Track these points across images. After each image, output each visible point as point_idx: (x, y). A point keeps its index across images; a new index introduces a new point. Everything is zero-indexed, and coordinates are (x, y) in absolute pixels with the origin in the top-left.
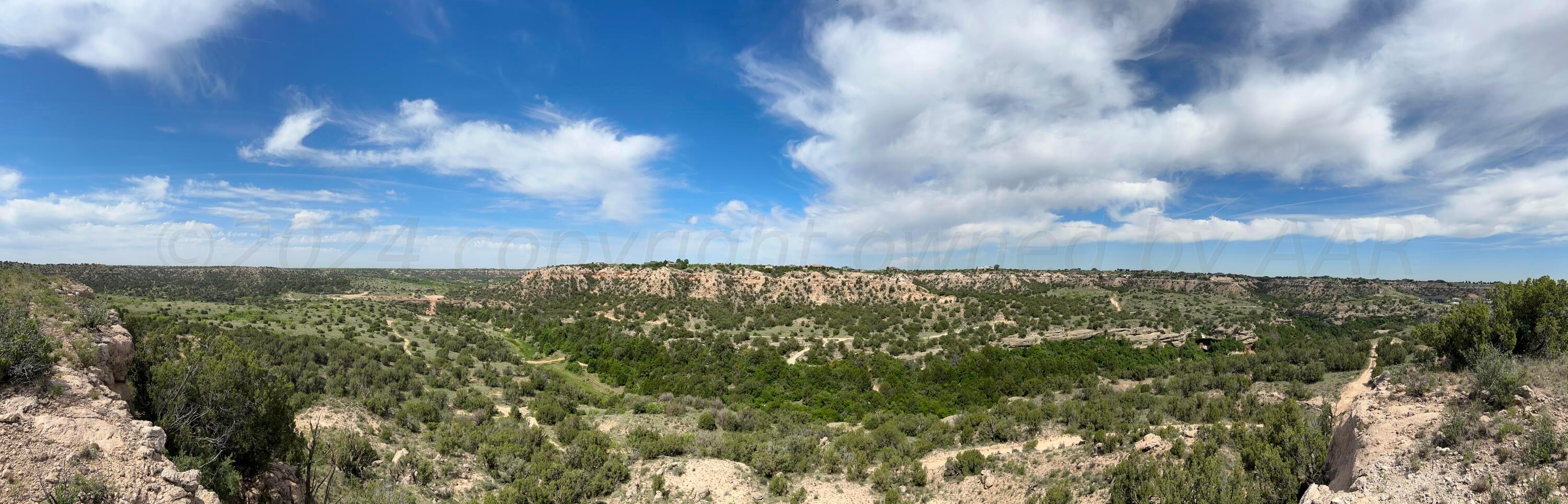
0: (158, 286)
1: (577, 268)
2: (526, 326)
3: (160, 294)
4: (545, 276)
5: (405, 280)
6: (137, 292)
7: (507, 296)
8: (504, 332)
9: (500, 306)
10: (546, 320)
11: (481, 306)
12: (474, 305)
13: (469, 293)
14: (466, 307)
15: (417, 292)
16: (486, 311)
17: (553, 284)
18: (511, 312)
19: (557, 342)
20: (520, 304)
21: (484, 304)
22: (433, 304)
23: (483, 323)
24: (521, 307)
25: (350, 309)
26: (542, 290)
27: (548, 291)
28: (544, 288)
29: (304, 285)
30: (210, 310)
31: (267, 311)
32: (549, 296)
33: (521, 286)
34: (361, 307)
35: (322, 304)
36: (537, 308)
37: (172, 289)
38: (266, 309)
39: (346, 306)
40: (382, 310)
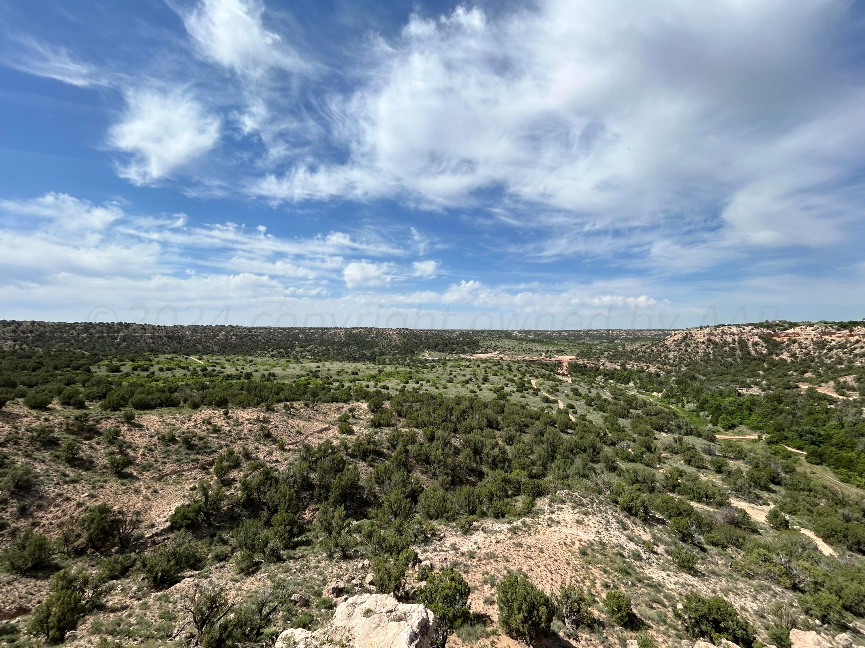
0: (301, 348)
1: (747, 329)
3: (305, 355)
4: (700, 337)
5: (530, 341)
6: (280, 353)
7: (651, 359)
10: (713, 388)
12: (609, 366)
13: (603, 354)
15: (546, 352)
17: (711, 346)
18: (658, 375)
19: (738, 415)
20: (670, 368)
22: (566, 365)
23: (623, 385)
25: (489, 368)
26: (698, 353)
27: (707, 354)
28: (700, 351)
29: (439, 345)
30: (359, 370)
31: (413, 371)
32: (709, 360)
33: (667, 348)
34: (499, 366)
35: (461, 363)
36: (693, 373)
37: (316, 350)
38: (411, 368)
39: (484, 365)
40: (520, 369)
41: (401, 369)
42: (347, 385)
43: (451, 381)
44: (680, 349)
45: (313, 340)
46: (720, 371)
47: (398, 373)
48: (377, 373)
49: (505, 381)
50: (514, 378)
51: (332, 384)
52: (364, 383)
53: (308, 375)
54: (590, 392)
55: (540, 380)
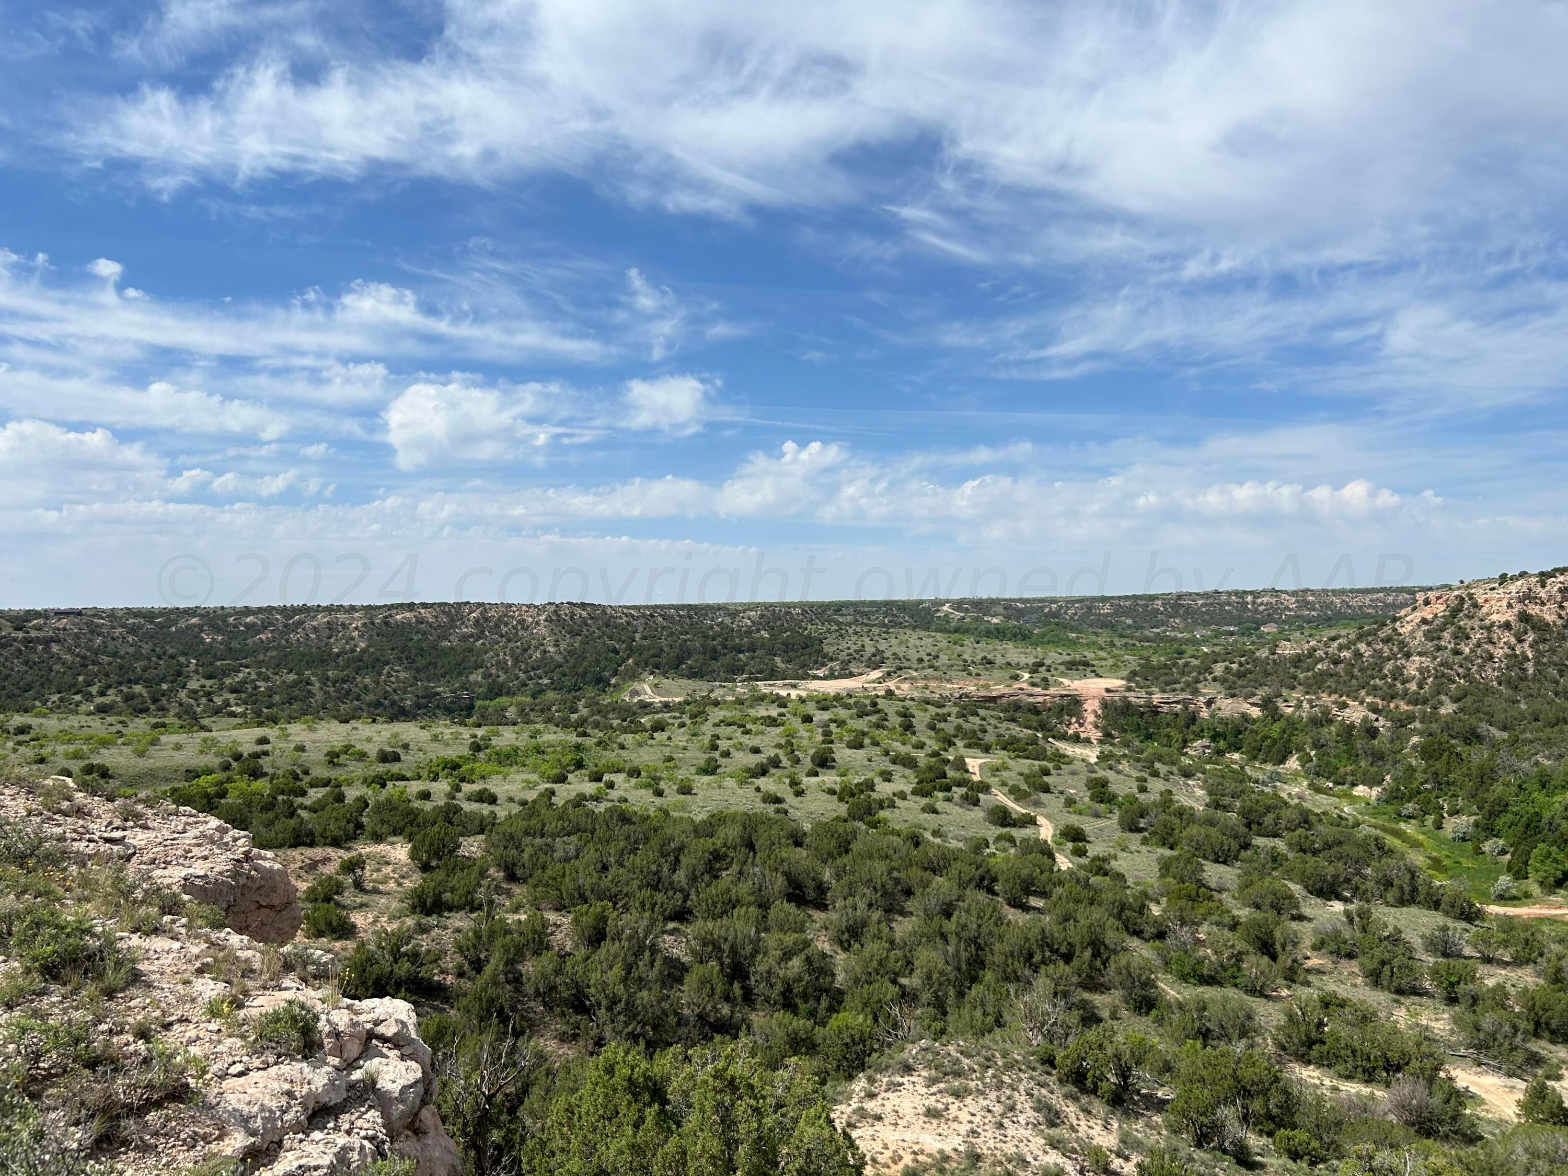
0: (209, 677)
2: (1442, 784)
3: (218, 701)
5: (988, 634)
6: (128, 698)
8: (1353, 800)
9: (1326, 711)
10: (1525, 765)
11: (1255, 712)
12: (1228, 707)
14: (1205, 714)
15: (1035, 668)
16: (1277, 727)
20: (1404, 707)
21: (1267, 704)
22: (1091, 707)
24: (1411, 718)
25: (841, 723)
26: (1491, 657)
27: (1517, 661)
28: (1498, 653)
29: (690, 654)
30: (406, 747)
31: (589, 742)
32: (1524, 679)
33: (1403, 644)
34: (874, 718)
35: (752, 712)
36: (1473, 721)
37: (262, 686)
38: (584, 734)
39: (826, 716)
40: (939, 725)
41: (552, 736)
42: (352, 794)
43: (710, 769)
44: (1439, 648)
45: (254, 652)
46: (1549, 713)
47: (539, 751)
48: (466, 752)
49: (886, 765)
50: (914, 753)
51: (303, 793)
52: (415, 787)
53: (226, 767)
54: (1143, 790)
55: (998, 757)
